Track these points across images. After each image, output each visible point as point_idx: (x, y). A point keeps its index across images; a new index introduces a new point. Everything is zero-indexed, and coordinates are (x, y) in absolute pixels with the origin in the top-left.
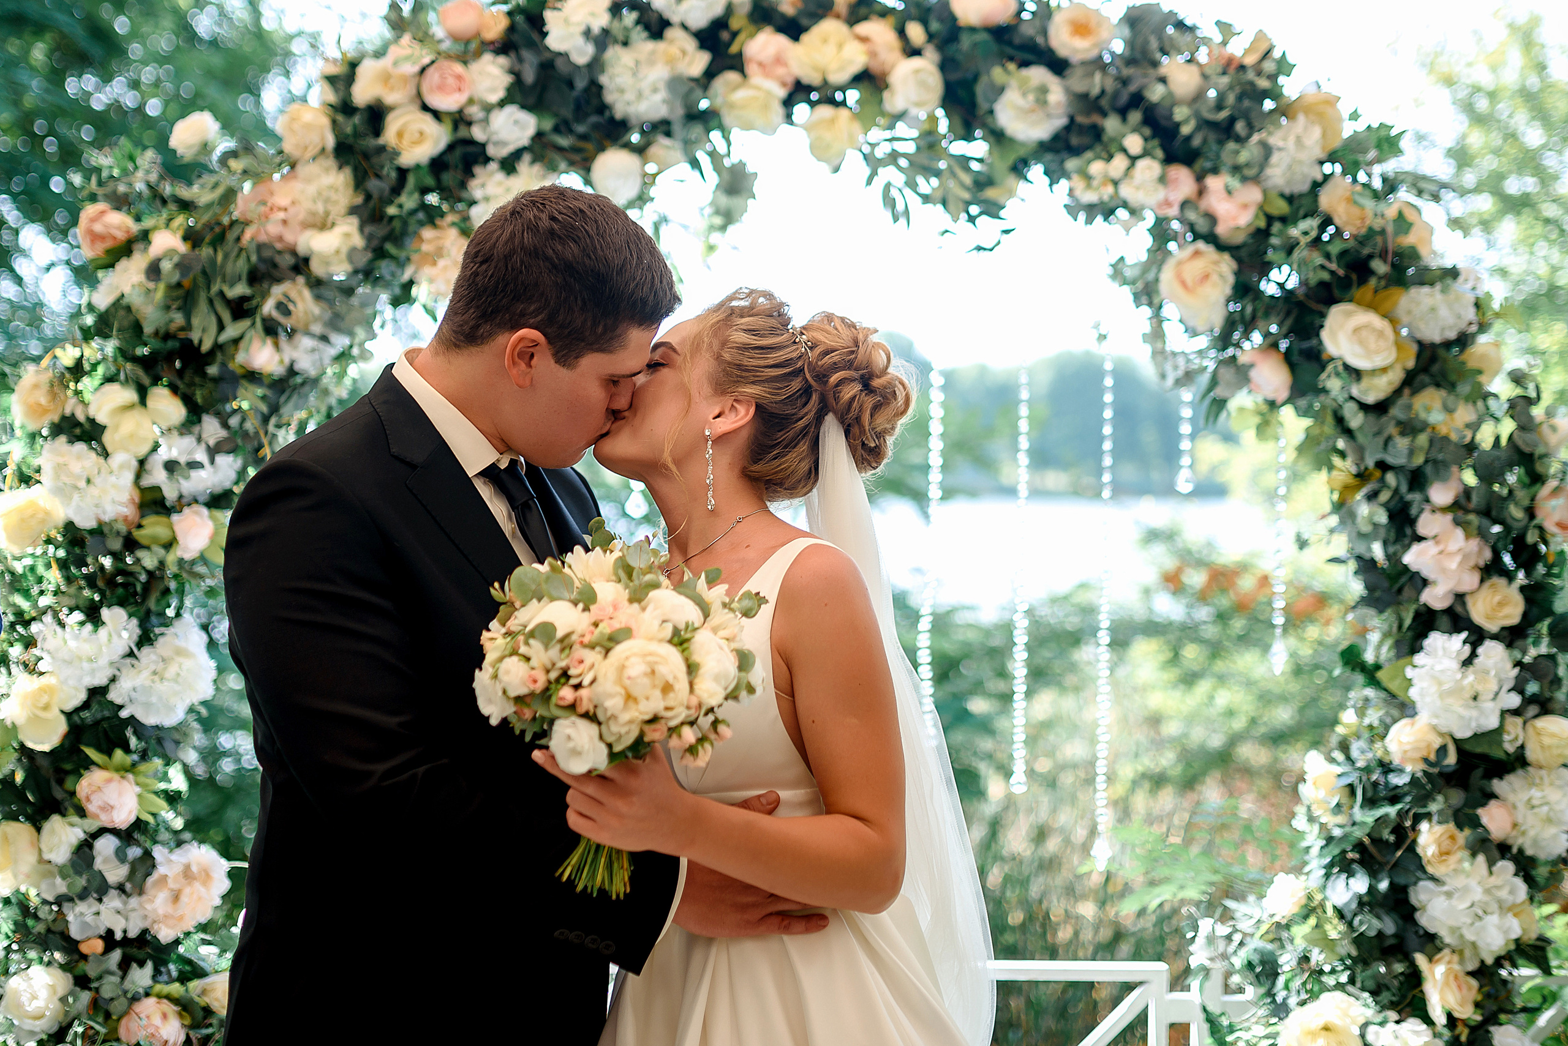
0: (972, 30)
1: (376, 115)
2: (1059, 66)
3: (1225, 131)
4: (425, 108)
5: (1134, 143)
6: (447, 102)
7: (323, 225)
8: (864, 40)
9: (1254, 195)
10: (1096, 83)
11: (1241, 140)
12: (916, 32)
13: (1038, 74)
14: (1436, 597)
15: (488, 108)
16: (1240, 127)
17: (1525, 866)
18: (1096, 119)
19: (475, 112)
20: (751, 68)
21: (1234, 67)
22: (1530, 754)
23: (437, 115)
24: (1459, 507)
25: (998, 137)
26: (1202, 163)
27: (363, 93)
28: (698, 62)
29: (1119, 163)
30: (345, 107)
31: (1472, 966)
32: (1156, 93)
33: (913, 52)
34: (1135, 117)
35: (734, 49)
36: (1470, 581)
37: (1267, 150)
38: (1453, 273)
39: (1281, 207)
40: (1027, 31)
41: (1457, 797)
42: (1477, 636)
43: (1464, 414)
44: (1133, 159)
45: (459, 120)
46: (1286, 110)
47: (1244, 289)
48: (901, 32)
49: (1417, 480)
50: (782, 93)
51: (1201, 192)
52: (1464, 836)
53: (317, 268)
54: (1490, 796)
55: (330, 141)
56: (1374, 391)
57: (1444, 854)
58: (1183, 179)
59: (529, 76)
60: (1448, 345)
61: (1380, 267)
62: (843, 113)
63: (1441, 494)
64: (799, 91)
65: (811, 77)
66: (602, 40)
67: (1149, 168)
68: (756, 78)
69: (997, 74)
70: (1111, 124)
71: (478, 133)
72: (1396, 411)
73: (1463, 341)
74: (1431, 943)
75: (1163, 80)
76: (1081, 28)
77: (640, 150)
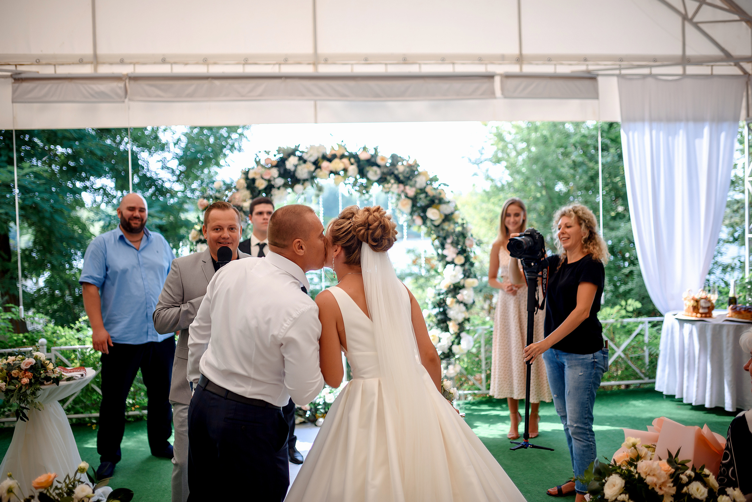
0: (363, 161)
1: (254, 180)
2: (379, 166)
3: (408, 178)
4: (262, 178)
5: (392, 181)
6: (267, 177)
7: (245, 201)
8: (343, 163)
9: (414, 189)
10: (385, 170)
11: (411, 180)
12: (352, 160)
13: (375, 168)
14: (449, 259)
15: (275, 178)
16: (411, 178)
17: (465, 305)
18: (385, 176)
19: (272, 179)
20: (323, 169)
21: (410, 166)
22: (466, 285)
23: (265, 180)
24: (452, 243)
25: (368, 179)
26: (405, 183)
27: (251, 176)
28: (313, 168)
29: (390, 185)
30: (247, 179)
31: (457, 323)
32: (396, 172)
33: (352, 164)
34: (393, 176)
35: (319, 164)
36: (454, 256)
37: (416, 182)
38: (449, 202)
39: (419, 191)
40: (373, 160)
41: (453, 293)
42: (456, 265)
43: (452, 226)
44: (392, 184)
45: (269, 181)
46: (419, 174)
47: (414, 205)
48: (349, 160)
49: (445, 238)
50: (328, 173)
51: (405, 189)
52: (455, 300)
53: (244, 209)
54: (458, 293)
55: (245, 185)
56: (437, 223)
57: (452, 303)
58: (401, 186)
59: (282, 171)
60: (449, 215)
61: (437, 201)
62: (339, 177)
63: (449, 241)
64: (331, 172)
65: (334, 170)
66: (296, 166)
67: (395, 186)
68: (323, 170)
69: (368, 168)
70: (388, 178)
71: (273, 183)
72: (441, 227)
73: (452, 213)
74: (450, 319)
75: (397, 169)
76: (383, 159)
77: (303, 184)
